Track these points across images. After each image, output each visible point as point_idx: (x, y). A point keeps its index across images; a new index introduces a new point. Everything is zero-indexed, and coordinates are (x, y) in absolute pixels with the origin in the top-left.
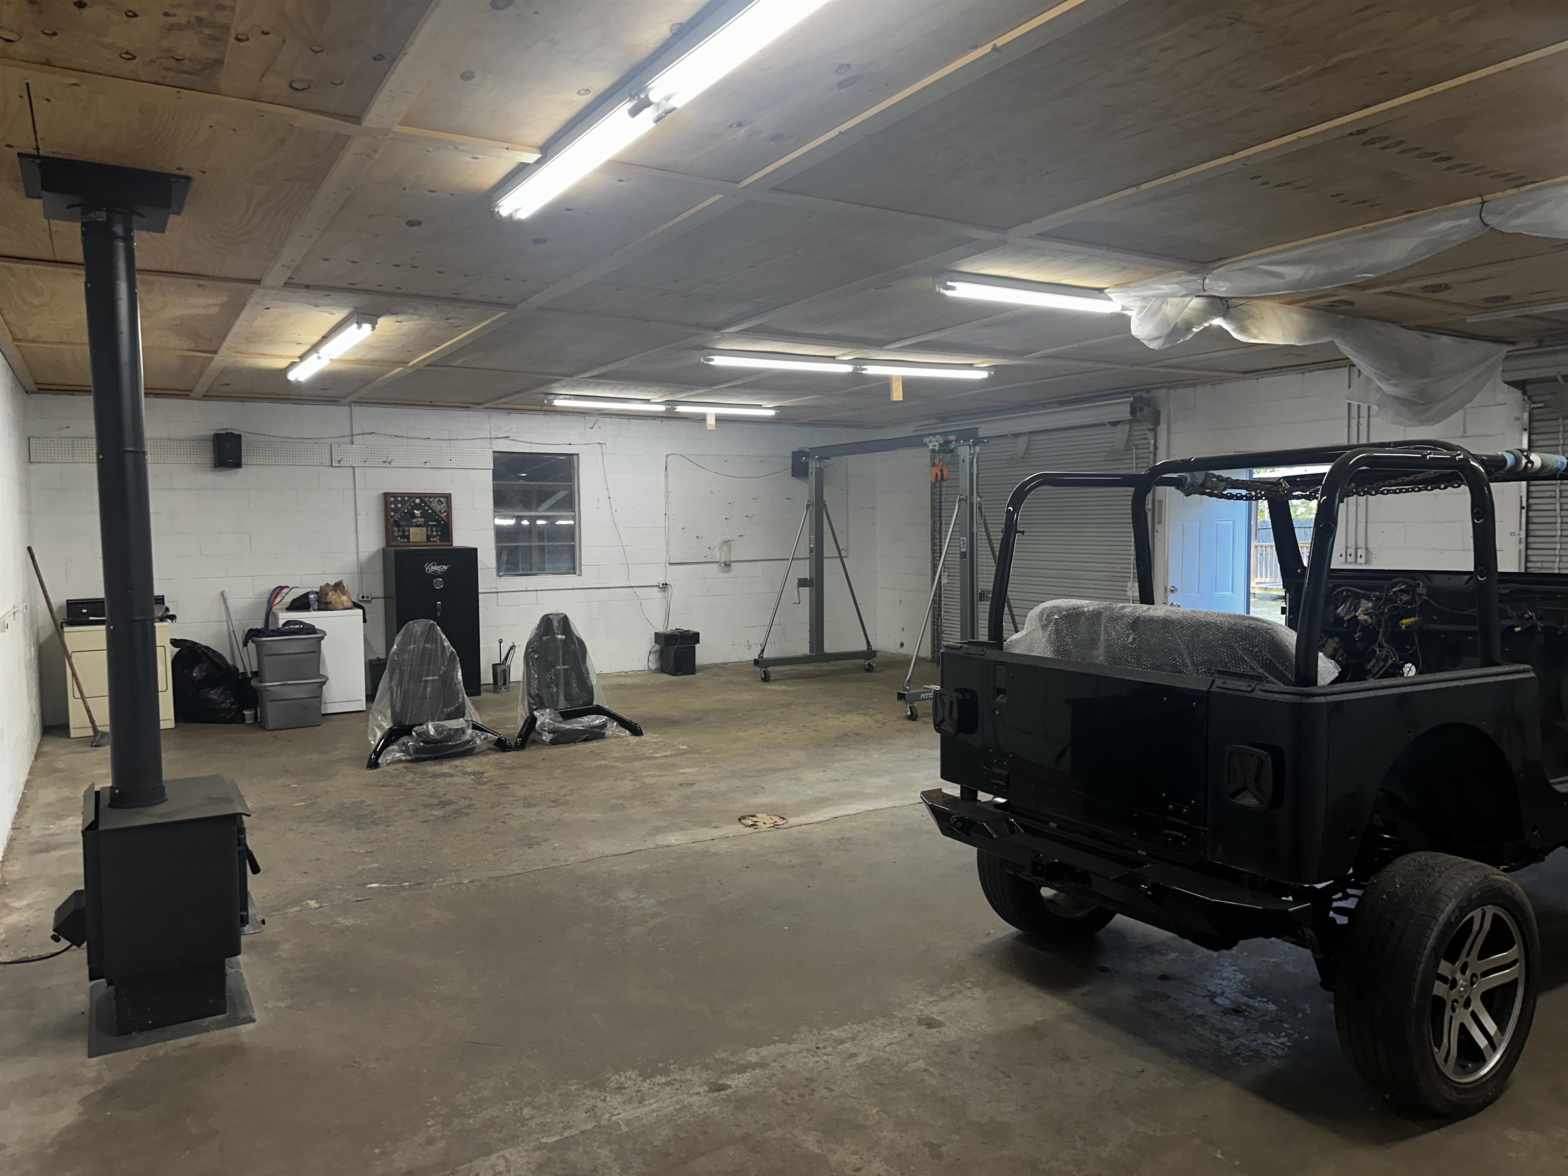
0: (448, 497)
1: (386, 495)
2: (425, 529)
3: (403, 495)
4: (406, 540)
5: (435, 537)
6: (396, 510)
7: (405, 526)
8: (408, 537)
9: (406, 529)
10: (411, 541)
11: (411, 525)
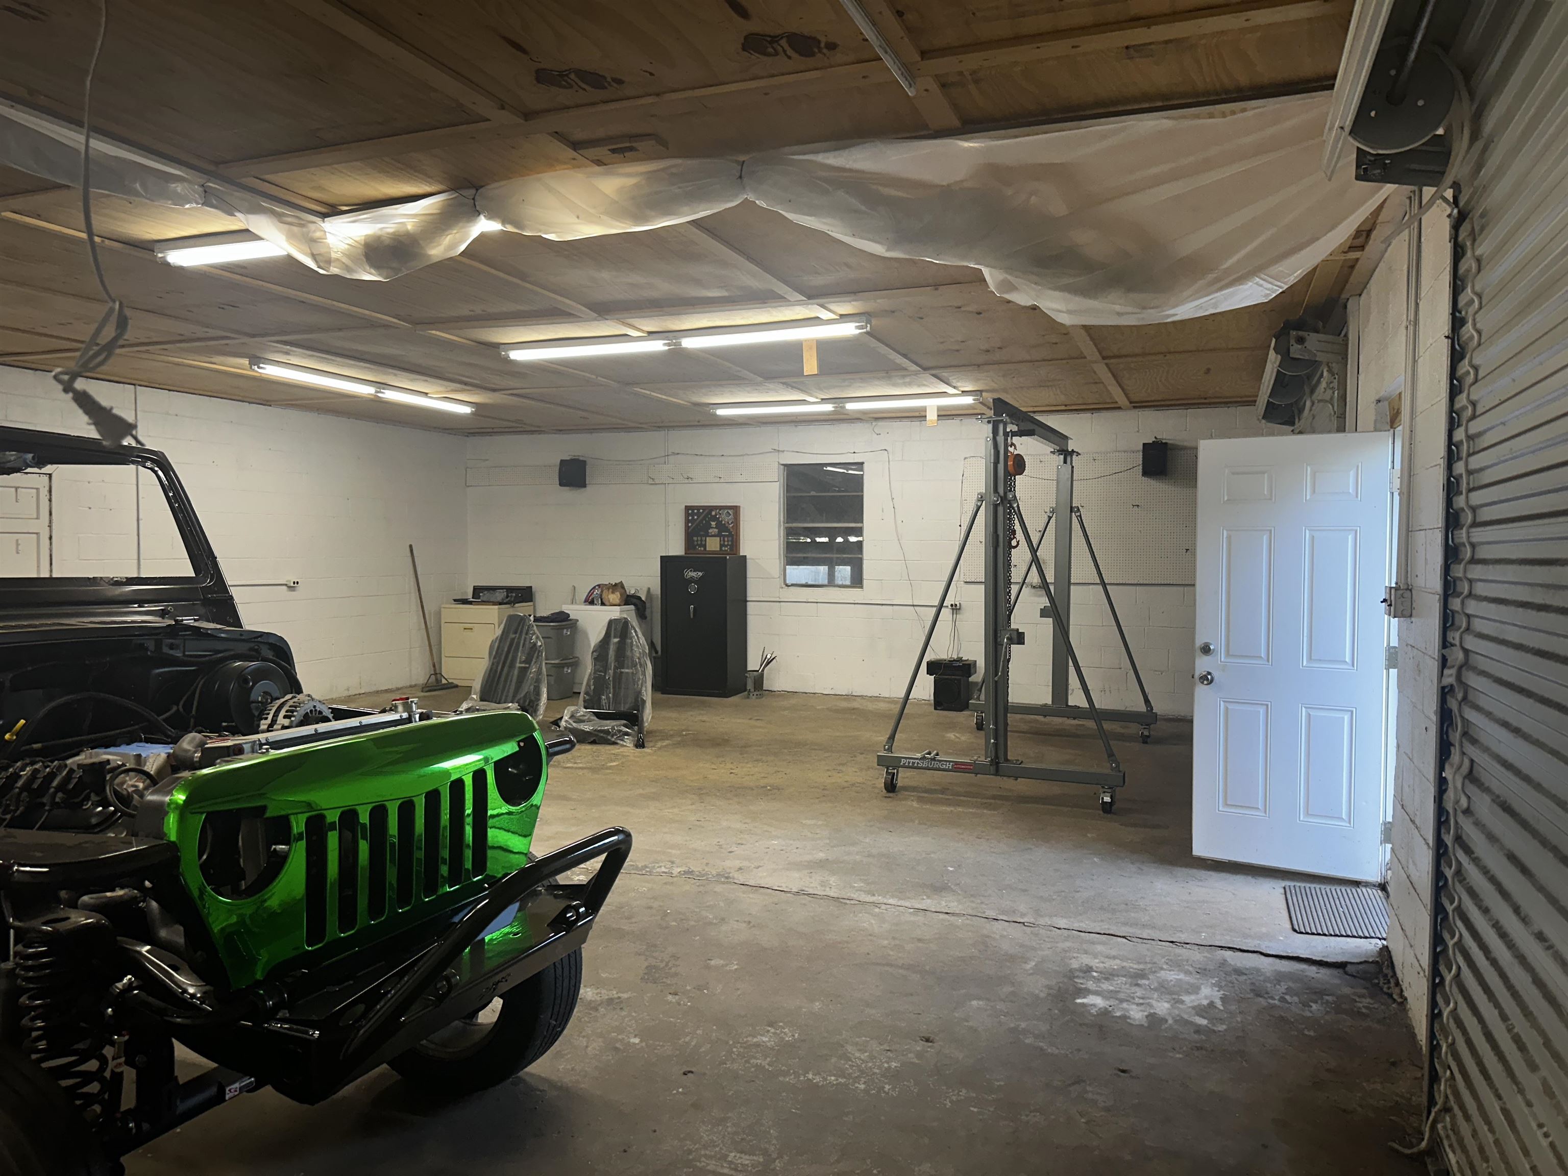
0: (736, 509)
1: (687, 508)
2: (718, 539)
3: (698, 508)
4: (702, 549)
5: (726, 546)
6: (693, 521)
7: (703, 536)
8: (705, 546)
9: (704, 538)
10: (707, 549)
11: (707, 535)
